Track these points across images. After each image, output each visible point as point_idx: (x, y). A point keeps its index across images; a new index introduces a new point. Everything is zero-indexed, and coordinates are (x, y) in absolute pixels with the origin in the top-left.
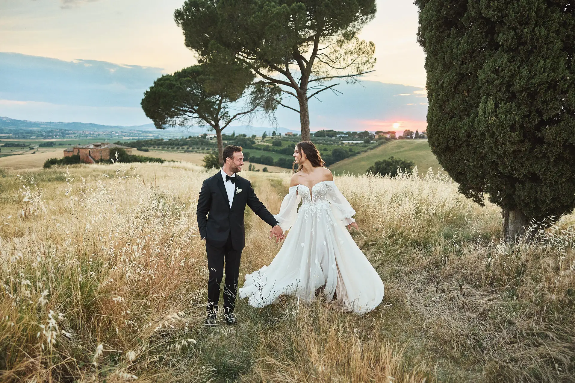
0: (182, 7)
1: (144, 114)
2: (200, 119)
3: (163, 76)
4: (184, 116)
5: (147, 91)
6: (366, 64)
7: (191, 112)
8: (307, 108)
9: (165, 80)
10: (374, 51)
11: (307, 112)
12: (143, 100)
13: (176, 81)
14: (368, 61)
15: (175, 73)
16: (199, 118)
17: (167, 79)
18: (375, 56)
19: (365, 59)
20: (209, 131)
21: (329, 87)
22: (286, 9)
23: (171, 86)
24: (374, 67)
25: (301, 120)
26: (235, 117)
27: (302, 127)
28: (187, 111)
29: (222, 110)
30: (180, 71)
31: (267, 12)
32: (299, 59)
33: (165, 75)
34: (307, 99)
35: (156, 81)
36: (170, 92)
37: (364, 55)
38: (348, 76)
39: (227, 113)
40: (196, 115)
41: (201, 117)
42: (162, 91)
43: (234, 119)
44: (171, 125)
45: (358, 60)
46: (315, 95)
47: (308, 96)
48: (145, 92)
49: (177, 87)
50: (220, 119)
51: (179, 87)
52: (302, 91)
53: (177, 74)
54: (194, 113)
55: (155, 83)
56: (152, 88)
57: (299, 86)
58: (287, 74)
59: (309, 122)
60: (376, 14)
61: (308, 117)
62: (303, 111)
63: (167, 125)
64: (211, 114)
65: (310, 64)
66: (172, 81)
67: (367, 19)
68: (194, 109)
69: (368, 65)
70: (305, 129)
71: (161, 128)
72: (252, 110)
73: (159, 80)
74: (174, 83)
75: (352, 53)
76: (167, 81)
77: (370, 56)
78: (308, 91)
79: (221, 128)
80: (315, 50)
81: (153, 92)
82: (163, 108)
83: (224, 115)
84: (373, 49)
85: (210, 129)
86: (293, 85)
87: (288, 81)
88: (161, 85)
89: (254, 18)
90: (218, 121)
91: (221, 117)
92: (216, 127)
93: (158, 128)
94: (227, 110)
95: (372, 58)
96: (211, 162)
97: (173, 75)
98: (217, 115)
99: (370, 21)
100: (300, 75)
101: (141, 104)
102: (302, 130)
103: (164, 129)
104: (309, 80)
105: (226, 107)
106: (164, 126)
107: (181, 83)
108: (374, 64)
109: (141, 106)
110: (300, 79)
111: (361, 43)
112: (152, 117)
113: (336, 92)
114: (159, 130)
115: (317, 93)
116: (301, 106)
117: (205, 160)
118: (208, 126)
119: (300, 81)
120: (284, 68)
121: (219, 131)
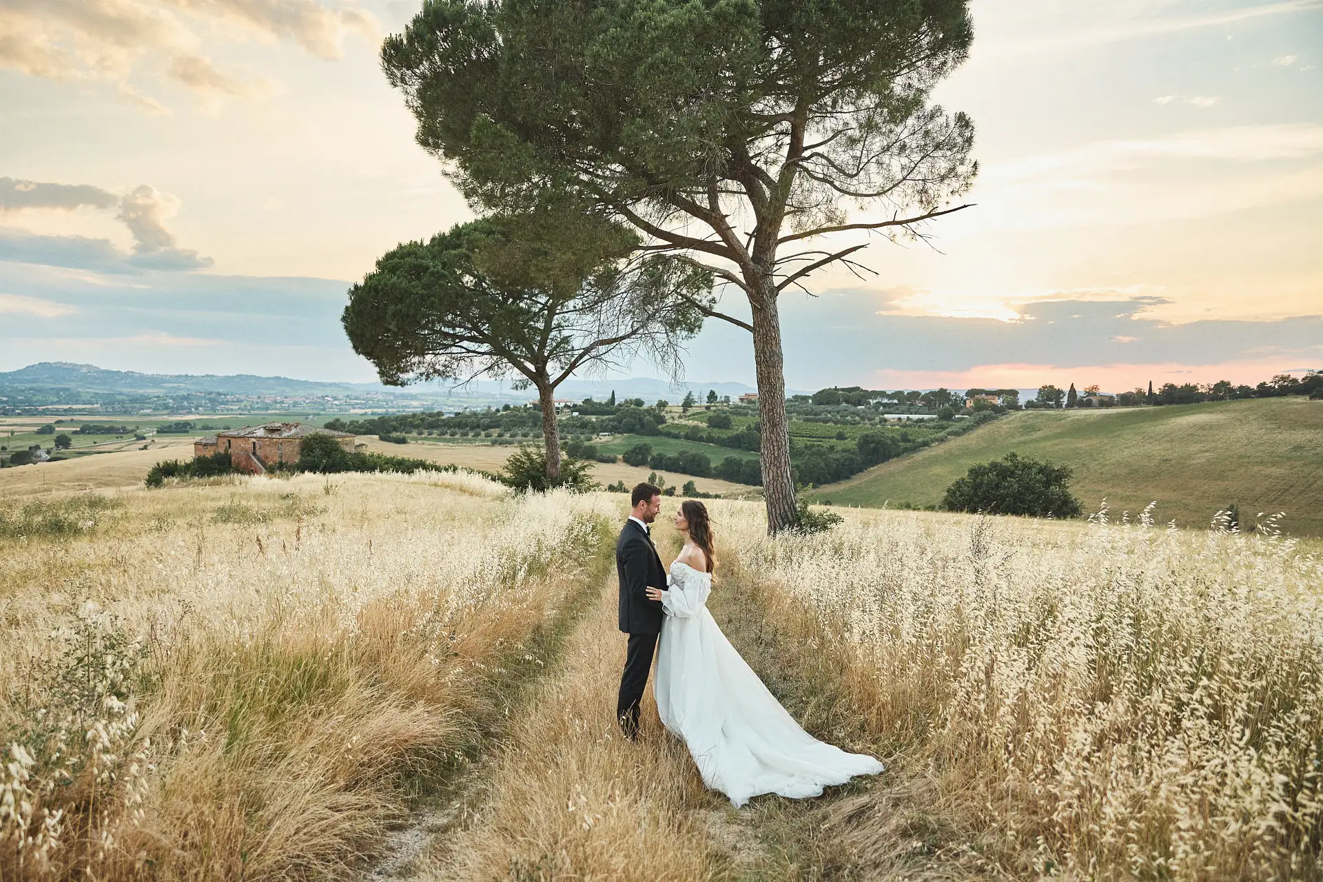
0: (403, 32)
1: (351, 345)
2: (495, 358)
3: (400, 246)
4: (454, 349)
5: (356, 287)
6: (946, 182)
7: (472, 339)
8: (776, 315)
9: (402, 257)
10: (969, 141)
11: (776, 329)
12: (347, 308)
13: (434, 258)
14: (953, 169)
15: (433, 239)
16: (490, 353)
17: (409, 254)
18: (972, 155)
19: (943, 166)
20: (516, 388)
21: (838, 256)
22: (700, 15)
23: (418, 271)
24: (971, 189)
25: (756, 351)
26: (587, 351)
28: (462, 338)
29: (554, 333)
30: (447, 234)
31: (642, 25)
32: (750, 177)
33: (405, 242)
34: (775, 291)
35: (381, 259)
36: (414, 287)
37: (940, 153)
39: (566, 340)
40: (485, 347)
41: (499, 351)
42: (393, 285)
43: (587, 357)
44: (421, 374)
45: (924, 168)
46: (799, 280)
47: (777, 282)
48: (353, 289)
49: (432, 274)
50: (548, 357)
51: (438, 272)
52: (759, 269)
53: (441, 243)
54: (482, 342)
55: (378, 263)
56: (370, 278)
57: (750, 252)
59: (780, 356)
60: (972, 50)
61: (778, 344)
62: (761, 326)
63: (411, 375)
64: (521, 340)
65: (781, 189)
66: (422, 258)
67: (944, 63)
68: (481, 333)
69: (955, 184)
70: (769, 378)
71: (395, 383)
72: (634, 332)
73: (390, 256)
74: (428, 262)
75: (903, 148)
76: (408, 259)
77: (959, 156)
78: (776, 267)
79: (551, 380)
81: (370, 287)
82: (396, 330)
83: (557, 346)
84: (968, 134)
85: (520, 384)
86: (731, 250)
87: (717, 237)
88: (393, 270)
89: (603, 44)
90: (545, 363)
91: (551, 352)
92: (539, 376)
93: (386, 383)
94: (566, 333)
95: (967, 162)
96: (527, 471)
97: (427, 242)
98: (543, 345)
99: (953, 68)
100: (752, 224)
101: (344, 319)
102: (760, 382)
103: (403, 384)
104: (780, 235)
105: (563, 324)
106: (403, 376)
107: (444, 264)
108: (973, 180)
109: (342, 324)
110: (751, 236)
111: (932, 117)
112: (369, 355)
113: (857, 269)
114: (390, 388)
115: (804, 272)
116: (756, 311)
117: (510, 467)
118: (515, 374)
119: (753, 239)
120: (703, 201)
121: (546, 389)
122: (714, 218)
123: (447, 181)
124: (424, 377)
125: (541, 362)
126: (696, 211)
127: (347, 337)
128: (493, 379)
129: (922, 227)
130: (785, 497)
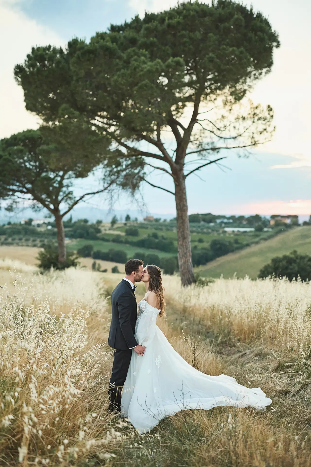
0: (24, 61)
2: (35, 201)
4: (13, 197)
6: (263, 133)
7: (22, 192)
8: (185, 188)
10: (272, 116)
11: (185, 194)
14: (265, 129)
16: (33, 199)
18: (273, 122)
19: (261, 128)
21: (214, 161)
22: (161, 66)
25: (176, 204)
26: (82, 198)
28: (16, 191)
29: (64, 189)
30: (9, 137)
31: (135, 69)
32: (174, 124)
34: (185, 177)
37: (260, 122)
38: (239, 147)
39: (71, 193)
41: (36, 198)
43: (81, 201)
45: (253, 128)
46: (195, 172)
47: (185, 173)
49: (5, 159)
50: (60, 202)
51: (7, 158)
52: (178, 167)
53: (5, 142)
54: (25, 193)
57: (174, 159)
59: (187, 206)
60: (273, 68)
61: (186, 201)
62: (179, 193)
64: (47, 193)
65: (188, 131)
67: (260, 74)
68: (26, 188)
69: (266, 135)
70: (182, 216)
72: (106, 189)
75: (244, 119)
77: (268, 123)
78: (185, 166)
79: (62, 213)
80: (195, 113)
83: (67, 195)
84: (271, 114)
85: (48, 216)
86: (166, 158)
87: (159, 153)
89: (119, 76)
90: (58, 205)
91: (63, 199)
92: (56, 211)
94: (70, 189)
95: (271, 126)
96: (49, 259)
98: (58, 195)
99: (265, 76)
100: (175, 146)
104: (188, 152)
105: (70, 185)
107: (9, 154)
108: (274, 133)
110: (175, 151)
111: (257, 107)
115: (197, 169)
116: (176, 186)
117: (40, 258)
118: (45, 211)
119: (175, 153)
120: (154, 136)
121: (59, 218)
122: (159, 144)
125: (57, 203)
126: (151, 141)
130: (189, 271)
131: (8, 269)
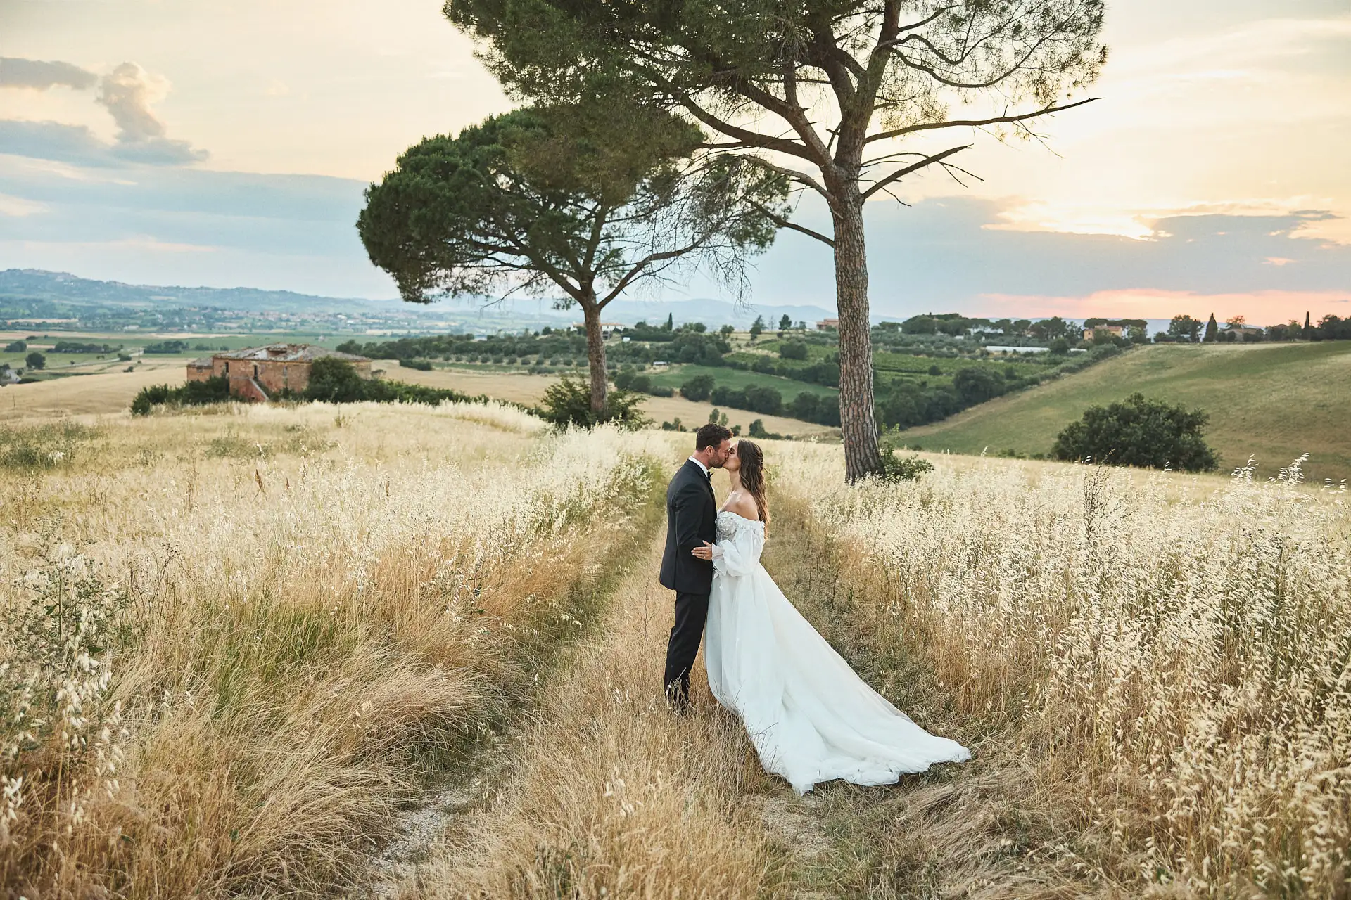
1: (366, 254)
2: (534, 272)
3: (425, 141)
4: (487, 262)
5: (373, 187)
6: (1068, 70)
7: (508, 250)
8: (861, 228)
9: (427, 154)
10: (1097, 21)
11: (861, 243)
12: (362, 212)
13: (464, 154)
14: (1076, 55)
15: (464, 133)
16: (528, 267)
17: (435, 150)
18: (1100, 39)
19: (1064, 51)
20: (558, 307)
21: (936, 158)
23: (446, 170)
24: (1097, 79)
25: (837, 269)
26: (640, 266)
27: (840, 295)
28: (496, 249)
29: (602, 245)
30: (480, 126)
32: (835, 62)
33: (431, 136)
34: (861, 198)
35: (402, 155)
36: (442, 188)
37: (1060, 36)
38: (1004, 119)
39: (616, 253)
40: (523, 260)
41: (539, 264)
42: (417, 185)
43: (640, 273)
44: (448, 290)
45: (1042, 54)
46: (888, 186)
47: (863, 188)
48: (369, 189)
49: (462, 173)
50: (595, 273)
51: (468, 172)
52: (843, 173)
53: (471, 136)
54: (515, 252)
55: (399, 160)
56: (390, 177)
57: (833, 152)
58: (791, 111)
59: (865, 275)
61: (863, 261)
62: (845, 240)
63: (435, 291)
64: (564, 252)
65: (872, 76)
66: (450, 154)
68: (518, 243)
69: (1077, 72)
70: (851, 300)
71: (417, 300)
72: (695, 246)
73: (413, 152)
74: (457, 159)
75: (1017, 29)
76: (433, 156)
77: (1084, 39)
78: (863, 170)
79: (599, 299)
81: (390, 187)
82: (418, 238)
83: (607, 258)
84: (1096, 13)
85: (562, 303)
86: (811, 151)
88: (416, 168)
90: (591, 280)
91: (599, 268)
92: (584, 295)
93: (407, 299)
94: (615, 245)
95: (1093, 47)
96: (569, 404)
97: (456, 137)
98: (589, 259)
101: (359, 225)
102: (841, 306)
103: (426, 301)
104: (868, 134)
105: (614, 234)
106: (427, 292)
107: (476, 162)
108: (1100, 68)
109: (357, 231)
110: (834, 133)
112: (388, 266)
113: (959, 175)
114: (412, 306)
115: (894, 177)
116: (837, 221)
117: (550, 400)
118: (557, 291)
119: (837, 137)
120: (778, 91)
121: (592, 310)
123: (480, 64)
124: (451, 293)
125: (586, 278)
126: (769, 102)
127: (363, 246)
128: (531, 297)
129: (1036, 124)
130: (866, 440)
131: (494, 425)
